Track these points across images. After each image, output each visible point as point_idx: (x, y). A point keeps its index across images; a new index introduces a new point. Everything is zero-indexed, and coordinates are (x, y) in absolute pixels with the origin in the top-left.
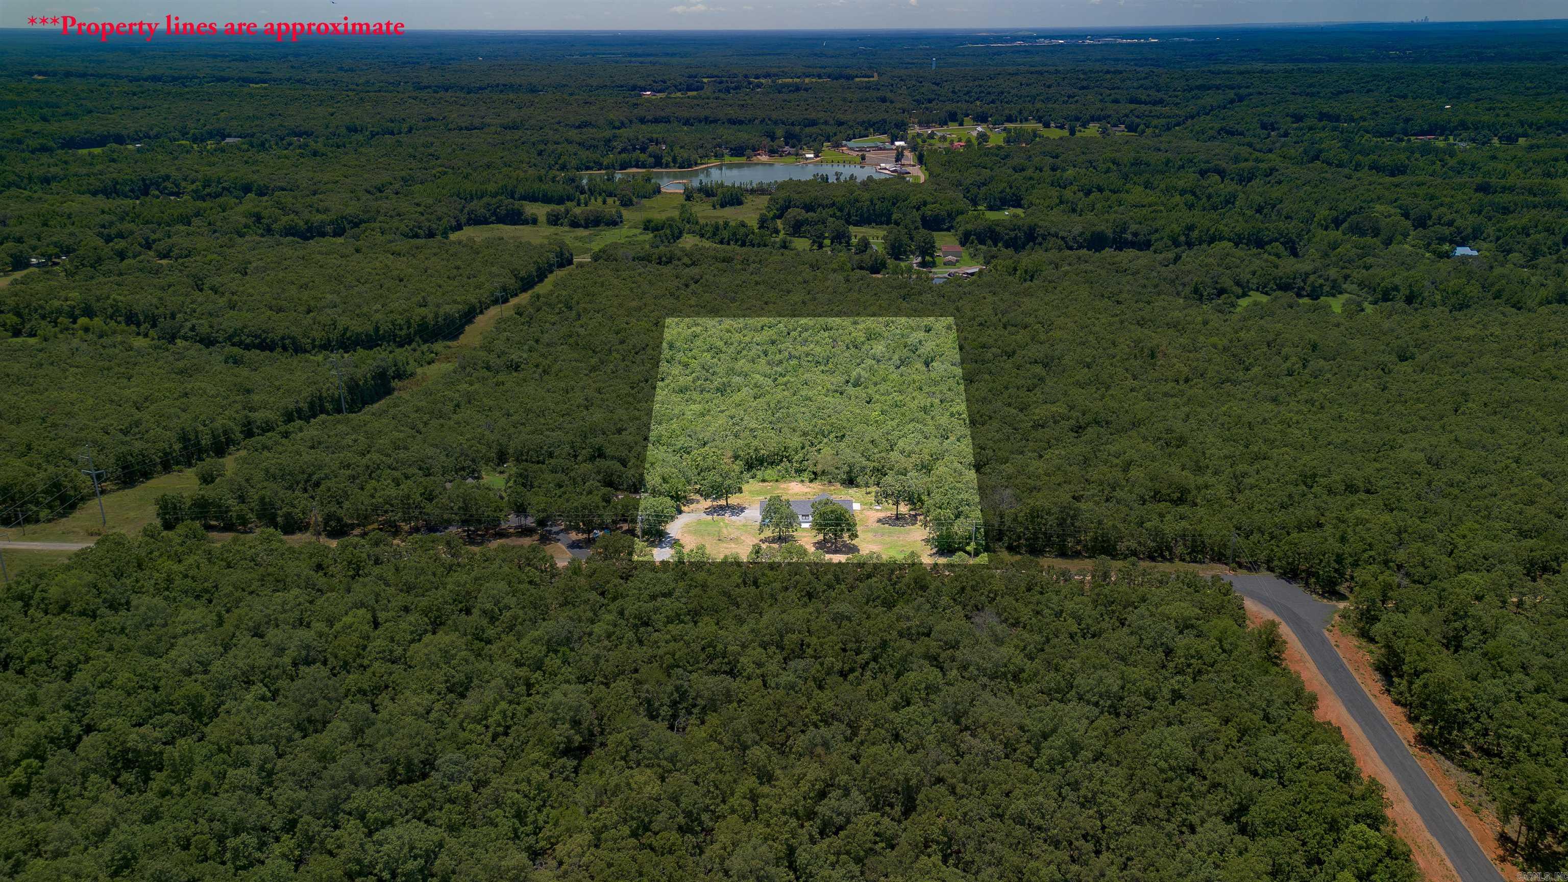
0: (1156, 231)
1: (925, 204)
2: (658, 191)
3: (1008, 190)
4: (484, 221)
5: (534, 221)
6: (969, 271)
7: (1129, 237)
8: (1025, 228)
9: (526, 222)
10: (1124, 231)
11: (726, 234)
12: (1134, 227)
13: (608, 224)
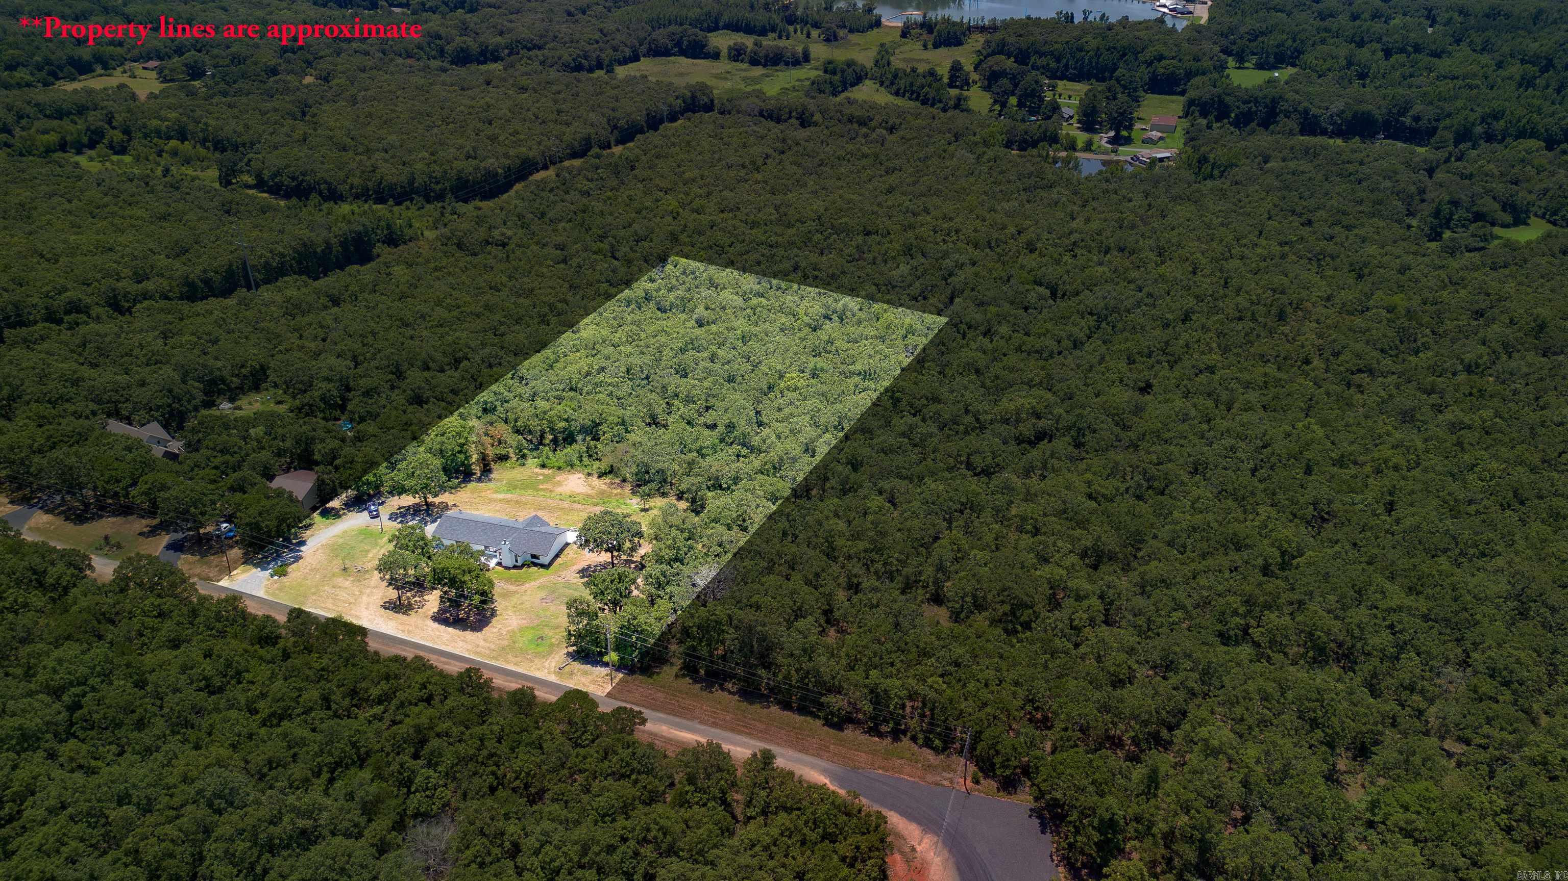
0: (1449, 115)
1: (1161, 58)
2: (878, 23)
3: (1290, 42)
4: (666, 53)
5: (716, 56)
6: (1159, 156)
7: (1407, 121)
8: (1268, 101)
9: (707, 56)
10: (1403, 111)
11: (902, 83)
12: (1418, 108)
13: (787, 64)
